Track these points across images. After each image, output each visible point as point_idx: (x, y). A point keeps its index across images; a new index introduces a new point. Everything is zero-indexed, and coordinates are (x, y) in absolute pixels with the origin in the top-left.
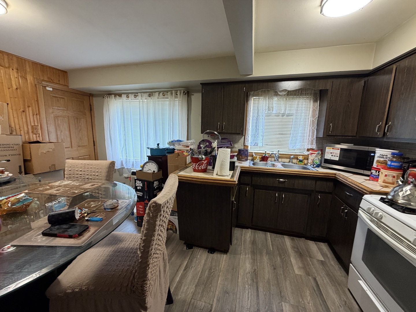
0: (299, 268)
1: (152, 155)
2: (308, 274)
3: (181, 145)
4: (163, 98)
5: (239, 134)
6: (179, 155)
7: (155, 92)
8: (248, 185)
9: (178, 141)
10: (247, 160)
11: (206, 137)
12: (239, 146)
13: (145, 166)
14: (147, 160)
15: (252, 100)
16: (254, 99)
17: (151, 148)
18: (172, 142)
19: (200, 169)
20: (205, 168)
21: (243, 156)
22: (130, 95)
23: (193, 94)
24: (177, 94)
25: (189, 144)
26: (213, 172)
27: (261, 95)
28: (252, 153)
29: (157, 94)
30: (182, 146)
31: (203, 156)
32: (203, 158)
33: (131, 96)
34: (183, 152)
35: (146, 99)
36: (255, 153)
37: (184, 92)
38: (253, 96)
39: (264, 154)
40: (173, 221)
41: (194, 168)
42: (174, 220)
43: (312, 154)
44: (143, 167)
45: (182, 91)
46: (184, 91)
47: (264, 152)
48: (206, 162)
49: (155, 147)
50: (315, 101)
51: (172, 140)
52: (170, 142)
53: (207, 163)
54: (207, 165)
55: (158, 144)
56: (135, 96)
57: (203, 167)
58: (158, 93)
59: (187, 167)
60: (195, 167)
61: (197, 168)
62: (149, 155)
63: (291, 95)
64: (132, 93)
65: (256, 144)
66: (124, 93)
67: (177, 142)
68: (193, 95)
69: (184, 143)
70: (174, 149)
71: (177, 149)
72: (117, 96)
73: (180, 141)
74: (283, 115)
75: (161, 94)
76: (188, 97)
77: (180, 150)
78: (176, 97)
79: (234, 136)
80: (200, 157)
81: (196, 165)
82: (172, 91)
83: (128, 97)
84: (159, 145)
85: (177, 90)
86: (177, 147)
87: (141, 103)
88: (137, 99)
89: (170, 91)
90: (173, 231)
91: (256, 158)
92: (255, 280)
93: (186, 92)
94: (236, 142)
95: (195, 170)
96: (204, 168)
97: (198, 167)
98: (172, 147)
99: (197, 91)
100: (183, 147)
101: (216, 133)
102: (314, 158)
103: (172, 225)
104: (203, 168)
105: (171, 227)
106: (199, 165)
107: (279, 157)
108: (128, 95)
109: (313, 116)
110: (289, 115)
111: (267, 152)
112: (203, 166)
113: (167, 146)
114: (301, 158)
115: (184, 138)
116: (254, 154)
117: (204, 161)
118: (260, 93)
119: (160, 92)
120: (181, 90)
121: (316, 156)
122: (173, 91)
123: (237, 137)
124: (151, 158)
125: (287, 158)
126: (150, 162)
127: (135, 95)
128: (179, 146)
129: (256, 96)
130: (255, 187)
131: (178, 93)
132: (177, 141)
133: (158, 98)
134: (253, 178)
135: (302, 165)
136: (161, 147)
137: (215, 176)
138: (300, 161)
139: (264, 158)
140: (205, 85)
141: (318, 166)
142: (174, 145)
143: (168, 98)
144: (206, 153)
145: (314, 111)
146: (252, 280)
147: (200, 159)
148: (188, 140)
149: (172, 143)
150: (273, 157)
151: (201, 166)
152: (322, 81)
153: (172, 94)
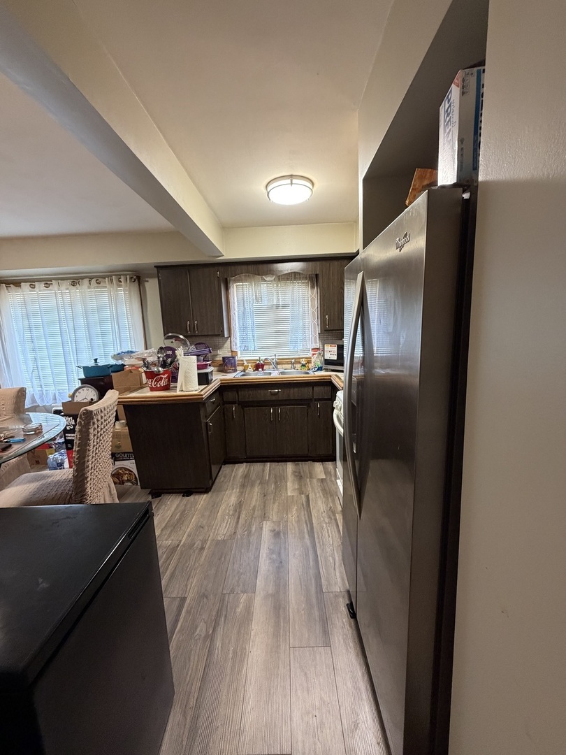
0: (294, 490)
1: (86, 377)
2: (301, 493)
3: (133, 358)
4: (98, 287)
5: (219, 335)
6: (131, 372)
7: (83, 278)
8: (234, 403)
9: (128, 352)
10: (236, 371)
11: (168, 343)
12: (223, 353)
13: (77, 394)
14: (80, 385)
15: (235, 287)
16: (237, 286)
17: (84, 367)
18: (119, 354)
19: (158, 386)
21: (229, 366)
22: (36, 283)
23: (146, 279)
24: (120, 282)
25: (145, 355)
27: (246, 281)
28: (243, 361)
29: (86, 281)
30: (135, 359)
31: (160, 369)
32: (159, 371)
33: (40, 286)
34: (138, 368)
35: (67, 289)
36: (247, 360)
37: (131, 278)
38: (235, 281)
39: (257, 360)
40: (129, 467)
42: (130, 465)
43: (314, 354)
44: (73, 396)
45: (128, 277)
46: (131, 276)
47: (258, 358)
48: (166, 376)
49: (92, 364)
50: (312, 287)
51: (119, 351)
52: (115, 355)
53: (168, 377)
54: (169, 381)
55: (96, 360)
56: (47, 286)
57: (163, 383)
58: (88, 279)
59: (142, 388)
60: (151, 385)
61: (155, 386)
62: (83, 376)
63: (283, 279)
64: (39, 280)
65: (246, 348)
66: (25, 281)
67: (126, 354)
68: (147, 281)
69: (138, 355)
70: (123, 365)
71: (127, 365)
72: (11, 285)
73: (132, 352)
74: (277, 306)
75: (93, 281)
76: (139, 285)
77: (133, 366)
78: (120, 286)
79: (216, 339)
80: (156, 369)
81: (152, 381)
82: (111, 276)
83: (33, 287)
84: (98, 361)
85: (120, 275)
86: (127, 361)
87: (59, 295)
88: (51, 290)
89: (108, 276)
91: (248, 366)
93: (135, 277)
94: (218, 347)
95: (152, 389)
96: (165, 384)
97: (155, 384)
98: (120, 362)
99: (152, 277)
100: (137, 360)
101: (181, 337)
102: (316, 361)
103: (129, 474)
104: (162, 385)
105: (129, 478)
106: (157, 381)
107: (277, 364)
108: (32, 282)
109: (313, 306)
110: (284, 306)
111: (261, 358)
113: (113, 362)
114: (303, 362)
115: (139, 348)
116: (246, 364)
117: (163, 374)
118: (243, 277)
119: (91, 278)
120: (126, 275)
121: (317, 357)
122: (113, 277)
123: (220, 339)
124: (84, 382)
125: (288, 363)
126: (84, 387)
127: (46, 284)
128: (131, 359)
129: (239, 281)
130: (244, 405)
131: (122, 280)
132: (126, 352)
133: (89, 288)
134: (240, 393)
135: (305, 370)
136: (101, 363)
137: (178, 393)
138: (303, 365)
139: (258, 367)
140: (160, 268)
141: (320, 369)
142: (122, 359)
143: (106, 287)
144: (164, 365)
145: (312, 299)
146: (235, 511)
147: (156, 372)
148: (146, 349)
149: (119, 356)
150: (269, 364)
151: (159, 383)
152: (310, 264)
153: (112, 280)
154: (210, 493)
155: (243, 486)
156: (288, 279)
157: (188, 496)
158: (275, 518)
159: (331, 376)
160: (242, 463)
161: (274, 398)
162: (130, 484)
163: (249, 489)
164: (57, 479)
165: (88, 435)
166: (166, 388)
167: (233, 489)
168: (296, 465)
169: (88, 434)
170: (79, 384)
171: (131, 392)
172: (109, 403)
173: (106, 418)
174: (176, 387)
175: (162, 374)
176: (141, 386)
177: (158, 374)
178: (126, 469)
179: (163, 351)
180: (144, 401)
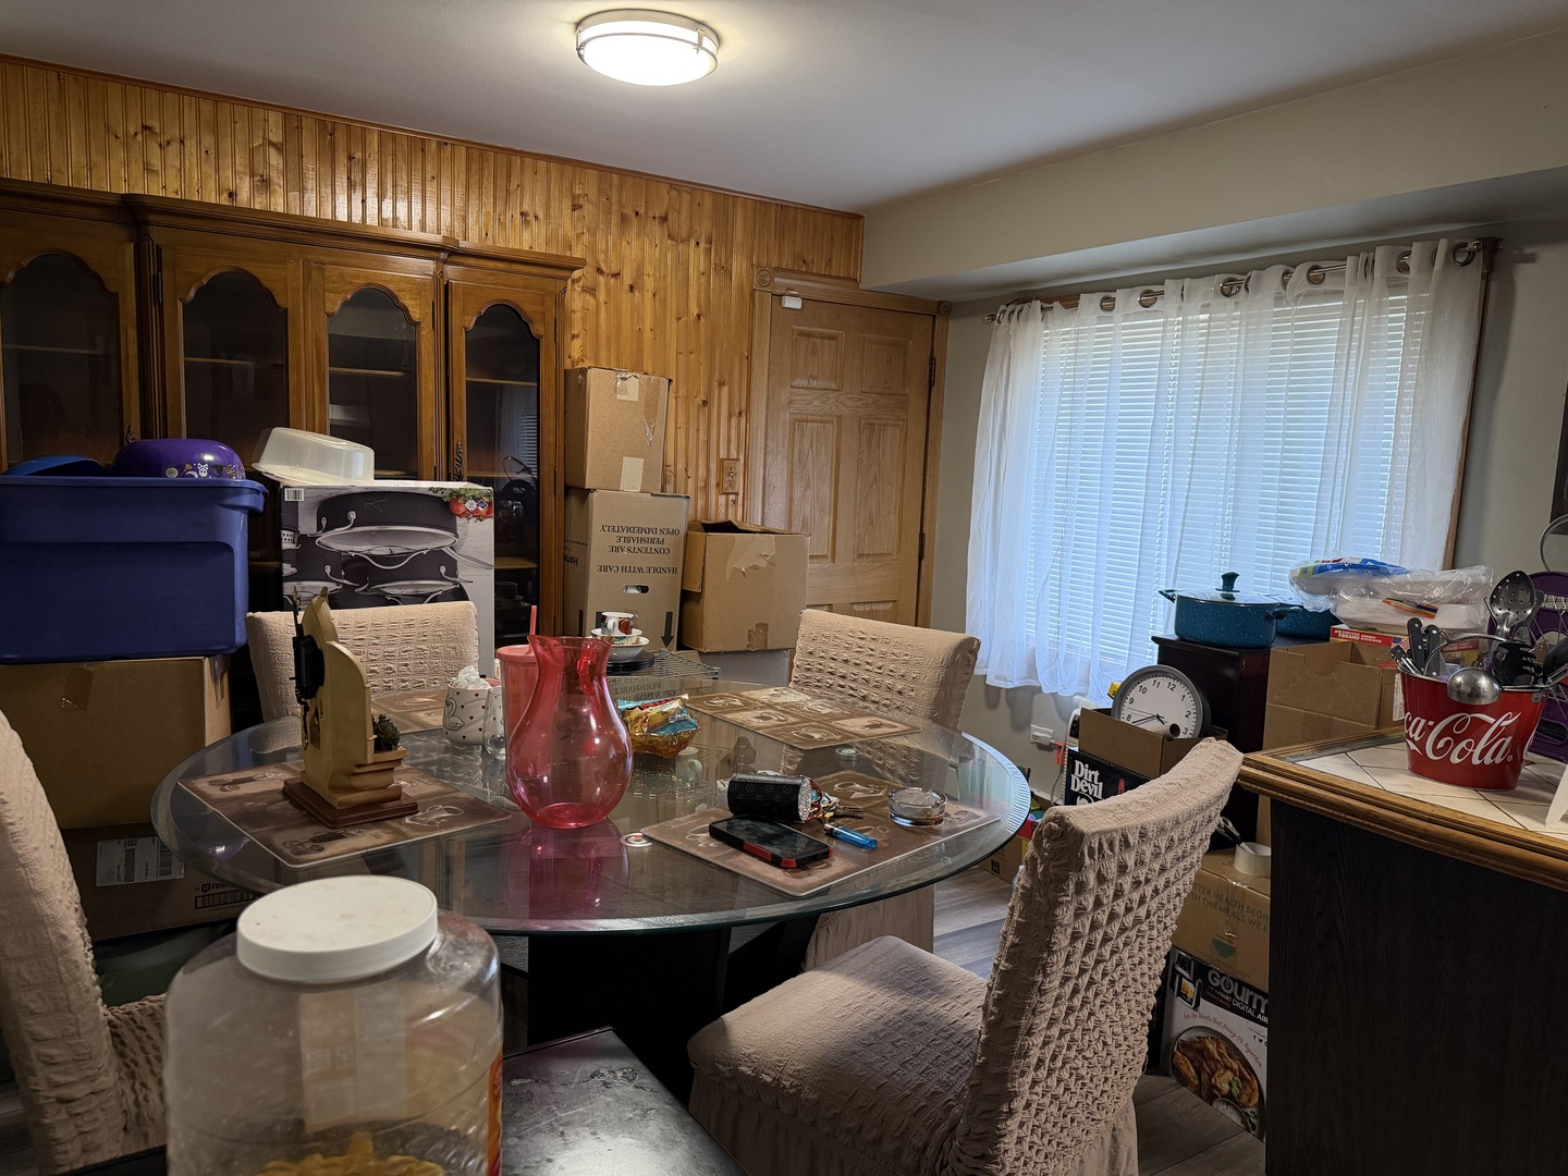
1: (1182, 639)
3: (1376, 595)
4: (1309, 297)
7: (1262, 265)
9: (1364, 566)
13: (1135, 693)
14: (1155, 663)
17: (1180, 597)
18: (1324, 569)
19: (1455, 759)
20: (1498, 760)
22: (1119, 295)
23: (1529, 251)
24: (1404, 269)
25: (1436, 593)
26: (1550, 802)
29: (1273, 275)
30: (1388, 601)
31: (1484, 682)
32: (1475, 692)
33: (1127, 300)
35: (1206, 308)
37: (1455, 250)
40: (1249, 1051)
41: (1413, 747)
44: (1120, 695)
45: (1443, 245)
46: (1457, 241)
48: (1505, 722)
49: (1210, 590)
52: (1305, 571)
53: (1519, 731)
54: (1516, 747)
55: (1229, 579)
56: (1149, 300)
57: (1481, 752)
58: (1281, 269)
59: (1378, 740)
60: (1421, 744)
61: (1435, 752)
62: (1170, 633)
64: (1129, 284)
66: (1091, 288)
67: (1351, 576)
68: (1531, 259)
69: (1401, 586)
70: (1329, 619)
71: (1347, 620)
72: (1056, 304)
73: (1377, 569)
75: (1299, 274)
76: (1486, 276)
77: (1370, 628)
78: (1395, 286)
80: (1459, 679)
81: (1427, 730)
82: (1371, 248)
83: (1108, 305)
84: (1237, 584)
85: (1409, 241)
86: (1350, 605)
87: (1175, 331)
88: (1156, 314)
89: (1354, 251)
90: (1244, 1117)
93: (1472, 246)
95: (1421, 766)
96: (1488, 760)
97: (1441, 744)
98: (1319, 603)
100: (1390, 608)
103: (1243, 1078)
104: (1476, 761)
105: (1235, 1091)
106: (1453, 735)
108: (1105, 289)
112: (1482, 745)
113: (1292, 596)
117: (1495, 710)
119: (1290, 263)
120: (1435, 238)
122: (1380, 252)
124: (1172, 654)
126: (1165, 674)
127: (1147, 293)
128: (1368, 599)
131: (1413, 259)
132: (1353, 566)
133: (1279, 300)
136: (1245, 593)
142: (1330, 590)
143: (1338, 294)
147: (1459, 693)
148: (1453, 561)
149: (1320, 576)
151: (1463, 744)
153: (1369, 265)
162: (1233, 1116)
164: (953, 1016)
165: (1050, 930)
166: (1496, 780)
169: (1050, 925)
170: (1151, 657)
171: (1325, 748)
172: (1176, 808)
174: (1552, 786)
175: (1483, 709)
176: (1377, 735)
177: (1468, 702)
178: (1234, 1051)
179: (1524, 596)
180: (1366, 815)
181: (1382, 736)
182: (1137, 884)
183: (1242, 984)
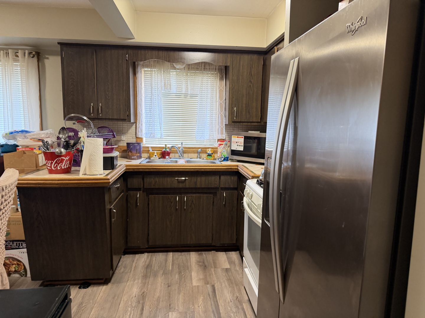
0: (199, 280)
2: (207, 283)
3: (27, 138)
5: (124, 120)
6: (24, 153)
8: (138, 189)
9: (22, 131)
10: (140, 157)
11: (70, 124)
12: (127, 138)
15: (143, 72)
16: (145, 71)
18: (11, 133)
19: (59, 168)
20: (67, 167)
21: (134, 152)
23: (47, 56)
24: (17, 56)
25: (43, 136)
27: (155, 67)
28: (148, 147)
30: (31, 139)
31: (63, 150)
32: (61, 153)
34: (32, 149)
36: (152, 147)
37: (30, 53)
38: (144, 66)
39: (163, 148)
40: (19, 257)
41: (49, 168)
42: (20, 255)
43: (220, 145)
45: (27, 52)
46: (30, 51)
47: (164, 146)
48: (67, 158)
50: (221, 79)
51: (11, 130)
52: (7, 134)
53: (70, 160)
54: (70, 163)
57: (64, 165)
59: (38, 170)
60: (51, 167)
61: (54, 168)
63: (193, 69)
65: (151, 135)
67: (20, 134)
68: (48, 58)
69: (34, 135)
70: (16, 146)
71: (20, 145)
73: (26, 131)
74: (186, 95)
76: (38, 61)
77: (27, 147)
78: (16, 60)
79: (120, 123)
80: (57, 150)
81: (52, 163)
82: (7, 49)
85: (18, 49)
86: (21, 141)
89: (3, 49)
91: (154, 153)
92: (141, 302)
93: (34, 53)
94: (122, 132)
95: (51, 172)
96: (65, 167)
97: (55, 166)
98: (12, 142)
99: (53, 53)
100: (31, 141)
101: (85, 118)
102: (223, 151)
103: (18, 264)
104: (63, 168)
105: (17, 269)
106: (57, 163)
107: (184, 152)
109: (220, 98)
110: (193, 96)
111: (168, 146)
112: (64, 164)
114: (209, 151)
115: (34, 127)
116: (151, 150)
117: (65, 156)
118: (152, 63)
120: (24, 49)
121: (224, 147)
122: (10, 51)
123: (125, 125)
125: (194, 152)
128: (25, 139)
129: (147, 66)
130: (150, 192)
131: (20, 54)
132: (20, 131)
134: (145, 180)
135: (211, 159)
137: (81, 176)
138: (209, 155)
139: (164, 154)
140: (64, 45)
141: (226, 159)
142: (14, 139)
144: (67, 146)
145: (220, 91)
146: (139, 302)
147: (58, 153)
148: (42, 129)
150: (176, 152)
151: (60, 165)
152: (221, 55)
153: (7, 54)
154: (110, 285)
155: (145, 277)
156: (197, 69)
157: (84, 288)
158: (181, 309)
159: (238, 166)
160: (142, 252)
161: (181, 185)
162: (17, 275)
163: (151, 279)
166: (67, 171)
167: (134, 280)
168: (199, 255)
171: (27, 173)
173: (6, 198)
174: (79, 170)
175: (63, 156)
176: (37, 168)
177: (60, 155)
178: (14, 259)
179: (65, 132)
180: (43, 184)
181: (39, 169)
182: (5, 200)
183: (13, 241)
